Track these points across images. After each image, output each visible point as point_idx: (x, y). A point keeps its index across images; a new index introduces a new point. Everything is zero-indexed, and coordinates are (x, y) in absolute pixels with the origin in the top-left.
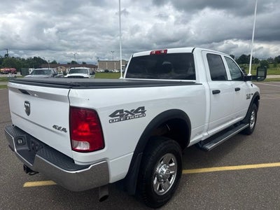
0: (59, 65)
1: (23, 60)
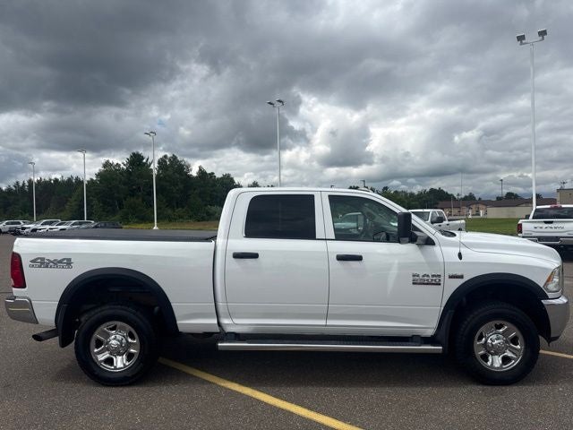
0: (480, 202)
1: (412, 194)
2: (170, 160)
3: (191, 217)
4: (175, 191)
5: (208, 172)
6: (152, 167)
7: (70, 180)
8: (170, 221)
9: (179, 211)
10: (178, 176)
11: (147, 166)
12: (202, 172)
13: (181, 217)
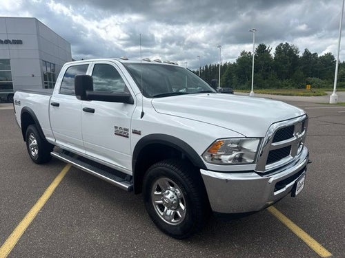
2: (284, 47)
3: (293, 86)
4: (285, 67)
5: (312, 53)
6: (271, 53)
7: (225, 65)
8: (278, 88)
9: (286, 82)
10: (288, 57)
11: (268, 52)
12: (307, 53)
13: (287, 85)
